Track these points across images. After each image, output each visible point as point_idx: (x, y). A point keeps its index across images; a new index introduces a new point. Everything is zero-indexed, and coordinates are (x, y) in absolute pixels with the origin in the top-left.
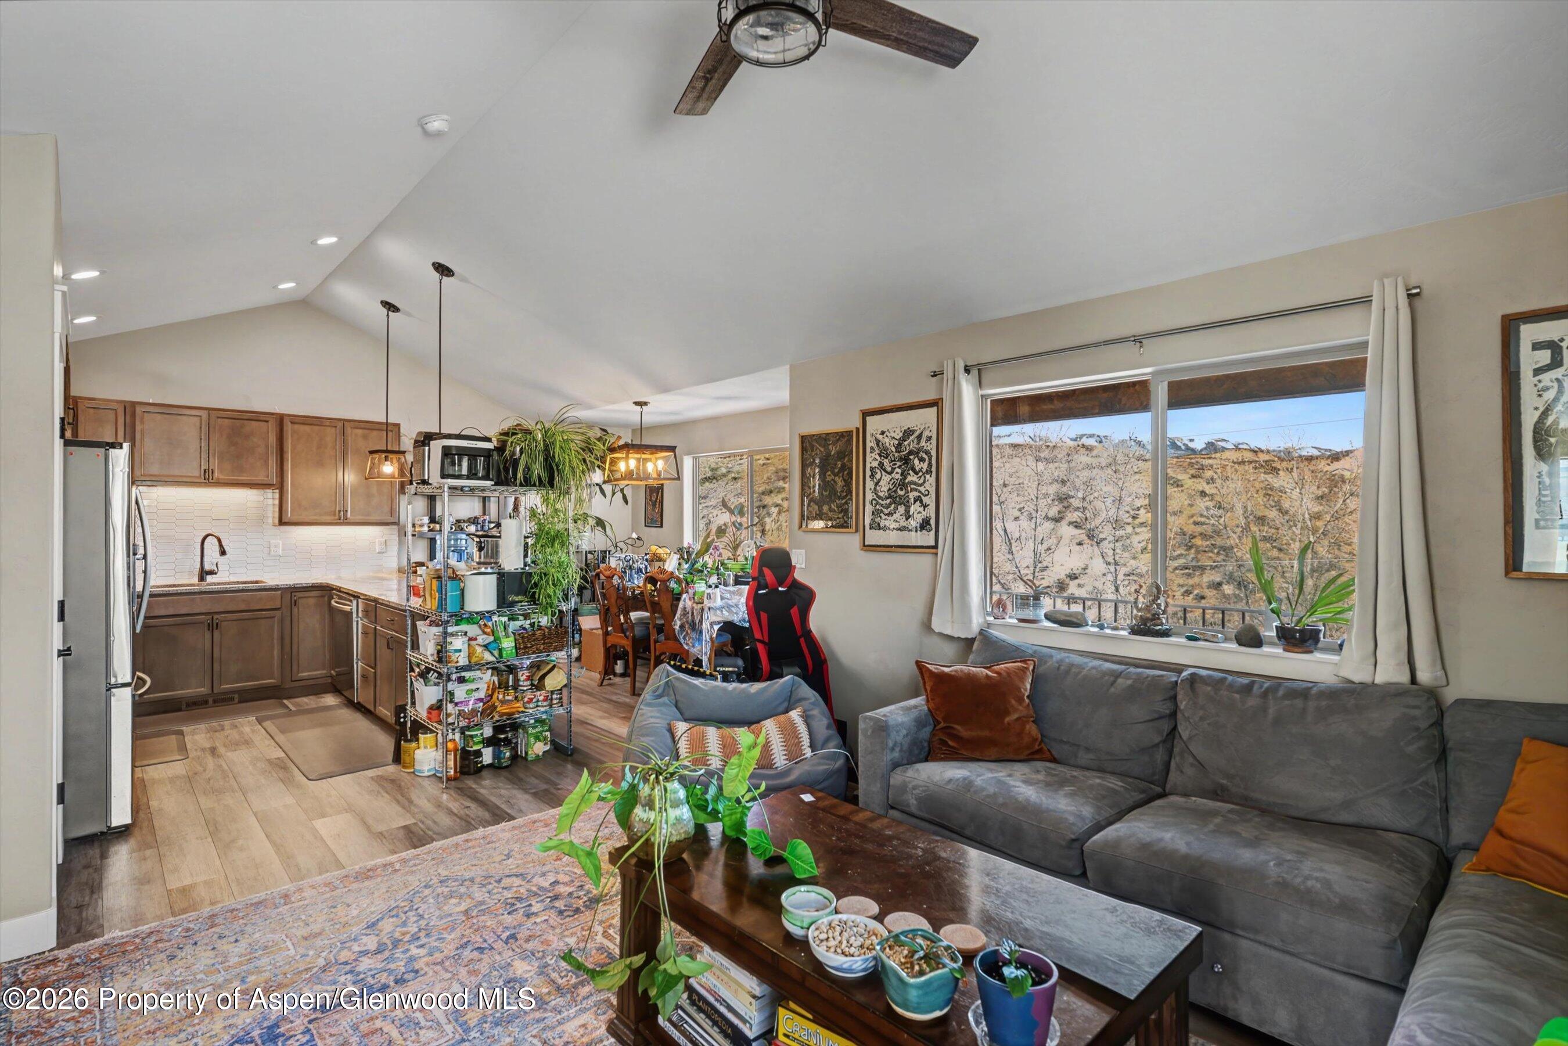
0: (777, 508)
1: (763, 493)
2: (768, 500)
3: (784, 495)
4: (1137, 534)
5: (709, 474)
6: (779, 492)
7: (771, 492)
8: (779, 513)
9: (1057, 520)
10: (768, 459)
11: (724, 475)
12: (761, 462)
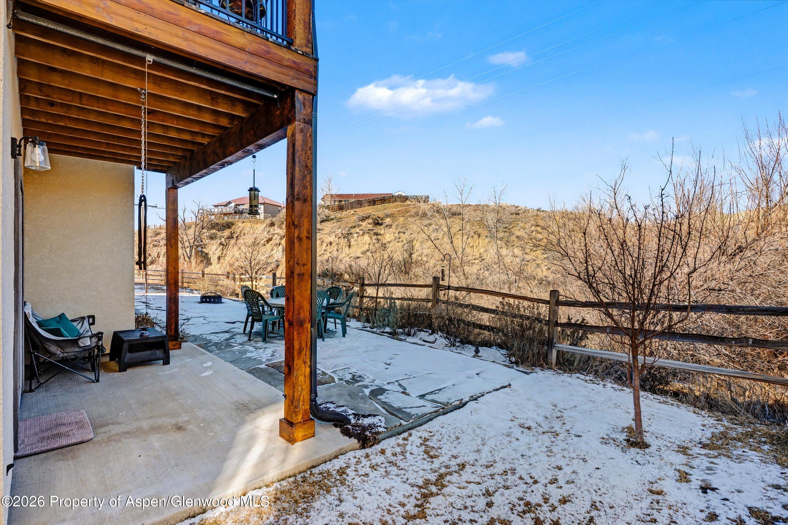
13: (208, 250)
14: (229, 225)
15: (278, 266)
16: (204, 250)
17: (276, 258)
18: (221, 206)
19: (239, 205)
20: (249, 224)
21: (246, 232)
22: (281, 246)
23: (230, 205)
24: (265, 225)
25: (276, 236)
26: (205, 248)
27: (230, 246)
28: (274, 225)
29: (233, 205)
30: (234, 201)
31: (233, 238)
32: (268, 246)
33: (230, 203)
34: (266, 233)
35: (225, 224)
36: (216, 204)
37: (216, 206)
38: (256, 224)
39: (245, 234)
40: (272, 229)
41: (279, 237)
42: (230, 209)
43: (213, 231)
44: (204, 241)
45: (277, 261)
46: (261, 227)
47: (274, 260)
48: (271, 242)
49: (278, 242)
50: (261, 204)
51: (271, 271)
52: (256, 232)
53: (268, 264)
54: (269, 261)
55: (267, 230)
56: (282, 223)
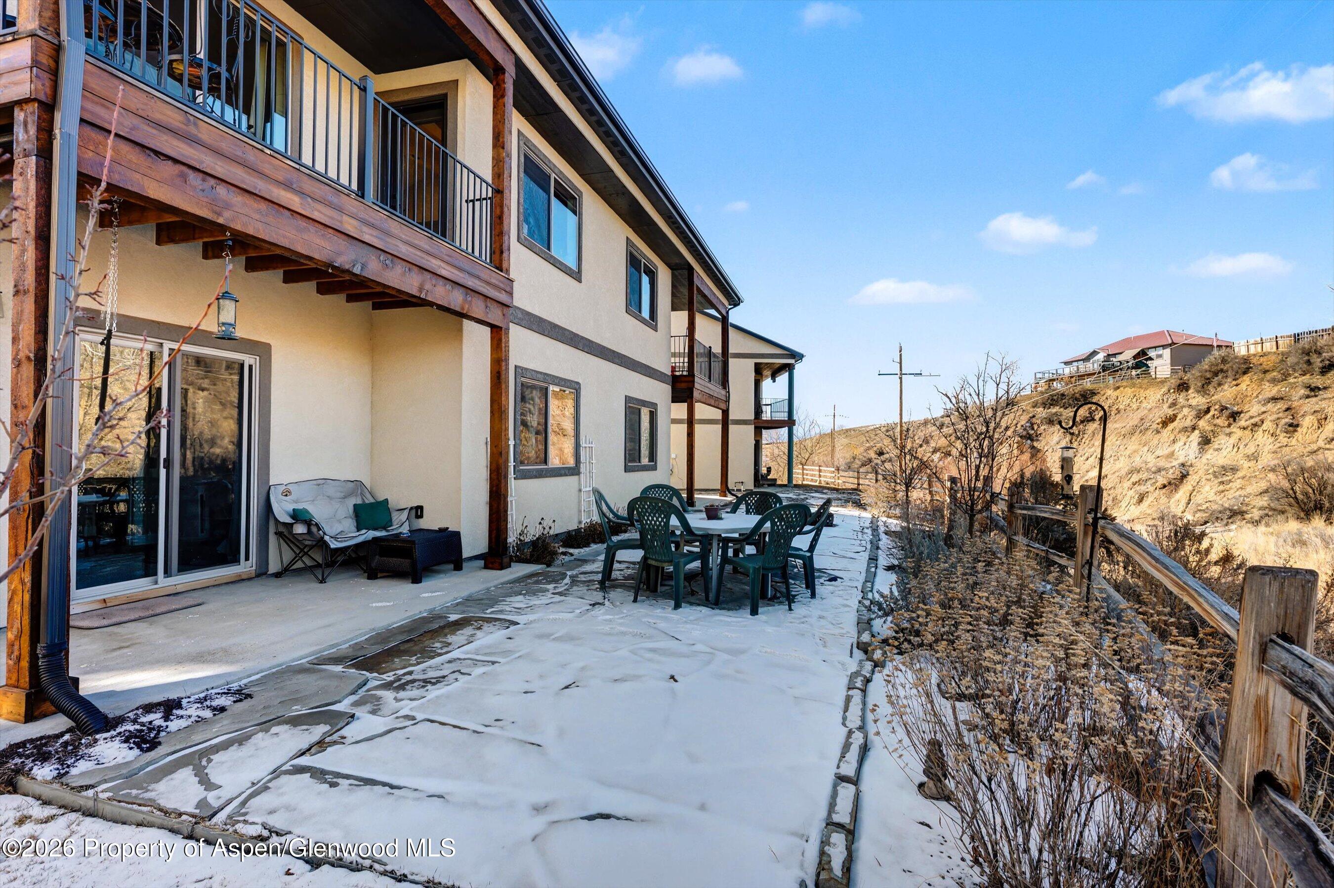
13: (1043, 443)
14: (1086, 398)
15: (1184, 476)
16: (1035, 444)
17: (1182, 460)
18: (1077, 361)
19: (1114, 355)
20: (1129, 391)
21: (1122, 407)
22: (1197, 432)
23: (1096, 358)
24: (1165, 389)
25: (1186, 411)
26: (1038, 440)
27: (1086, 436)
28: (1187, 389)
29: (1101, 356)
30: (1103, 349)
31: (1093, 420)
32: (1166, 433)
33: (1094, 353)
34: (1166, 406)
35: (1077, 395)
36: (1068, 358)
37: (1066, 363)
38: (1146, 389)
39: (1118, 410)
40: (1181, 399)
41: (1194, 413)
42: (1093, 366)
43: (1054, 410)
44: (1036, 427)
45: (1183, 465)
46: (1154, 395)
47: (1175, 463)
48: (1171, 426)
49: (1188, 423)
50: (1164, 347)
51: (1164, 486)
52: (1144, 405)
53: (1159, 470)
54: (1162, 463)
55: (1170, 401)
56: (1208, 381)
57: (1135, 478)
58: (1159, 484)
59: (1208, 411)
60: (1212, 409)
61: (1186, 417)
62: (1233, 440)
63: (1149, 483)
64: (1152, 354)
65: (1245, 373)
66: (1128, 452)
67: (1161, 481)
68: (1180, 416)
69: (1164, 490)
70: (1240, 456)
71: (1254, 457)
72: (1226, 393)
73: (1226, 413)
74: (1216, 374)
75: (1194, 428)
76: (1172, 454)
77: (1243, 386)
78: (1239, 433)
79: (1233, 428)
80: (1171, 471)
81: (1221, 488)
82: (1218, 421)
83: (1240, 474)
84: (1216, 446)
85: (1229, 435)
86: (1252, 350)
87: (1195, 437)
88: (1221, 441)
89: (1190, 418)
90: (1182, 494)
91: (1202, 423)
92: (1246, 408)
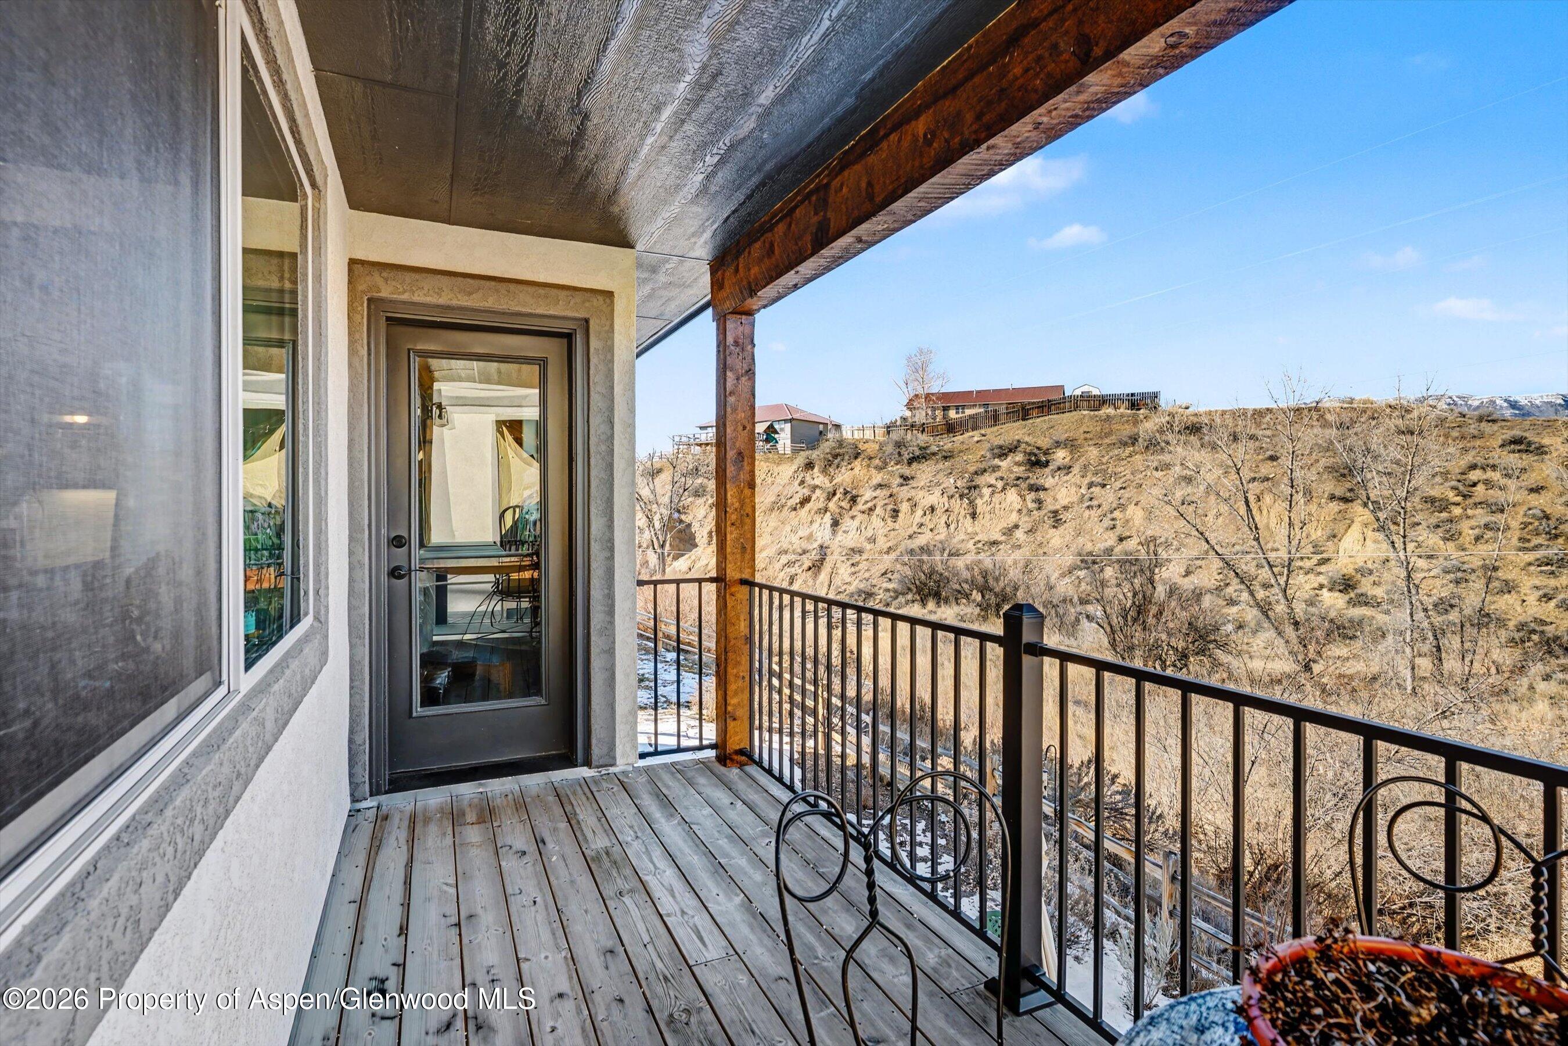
0: (991, 489)
1: (976, 473)
2: (981, 480)
3: (999, 474)
4: (1468, 517)
5: (917, 453)
6: (994, 471)
7: (985, 471)
8: (993, 493)
9: (1345, 500)
10: (984, 435)
11: (934, 454)
12: (976, 439)
13: (690, 517)
15: (822, 560)
16: (683, 517)
17: (819, 542)
20: (764, 465)
22: (828, 514)
24: (794, 467)
25: (818, 492)
26: (684, 513)
28: (812, 468)
32: (803, 512)
34: (797, 484)
36: (702, 422)
37: (701, 428)
38: (780, 465)
40: (808, 476)
41: (825, 495)
43: (699, 479)
45: (822, 547)
46: (787, 471)
47: (815, 545)
48: (808, 506)
49: (821, 505)
50: (786, 421)
51: (810, 568)
52: (778, 480)
53: (804, 552)
54: (805, 545)
55: (800, 478)
56: (830, 463)
57: (784, 559)
58: (805, 567)
59: (834, 494)
60: (838, 492)
61: (819, 499)
62: (856, 523)
63: (796, 565)
64: (777, 426)
65: (856, 458)
66: (769, 529)
67: (807, 564)
68: (814, 497)
69: (810, 573)
70: (863, 539)
71: (872, 540)
72: (844, 476)
73: (849, 497)
74: (836, 456)
75: (826, 510)
76: (811, 535)
77: (856, 471)
78: (860, 517)
79: (853, 512)
80: (814, 553)
81: (853, 569)
82: (843, 504)
83: (864, 557)
84: (844, 528)
85: (853, 517)
86: (856, 436)
87: (828, 519)
88: (847, 523)
89: (822, 499)
90: (823, 576)
91: (832, 505)
92: (861, 492)
